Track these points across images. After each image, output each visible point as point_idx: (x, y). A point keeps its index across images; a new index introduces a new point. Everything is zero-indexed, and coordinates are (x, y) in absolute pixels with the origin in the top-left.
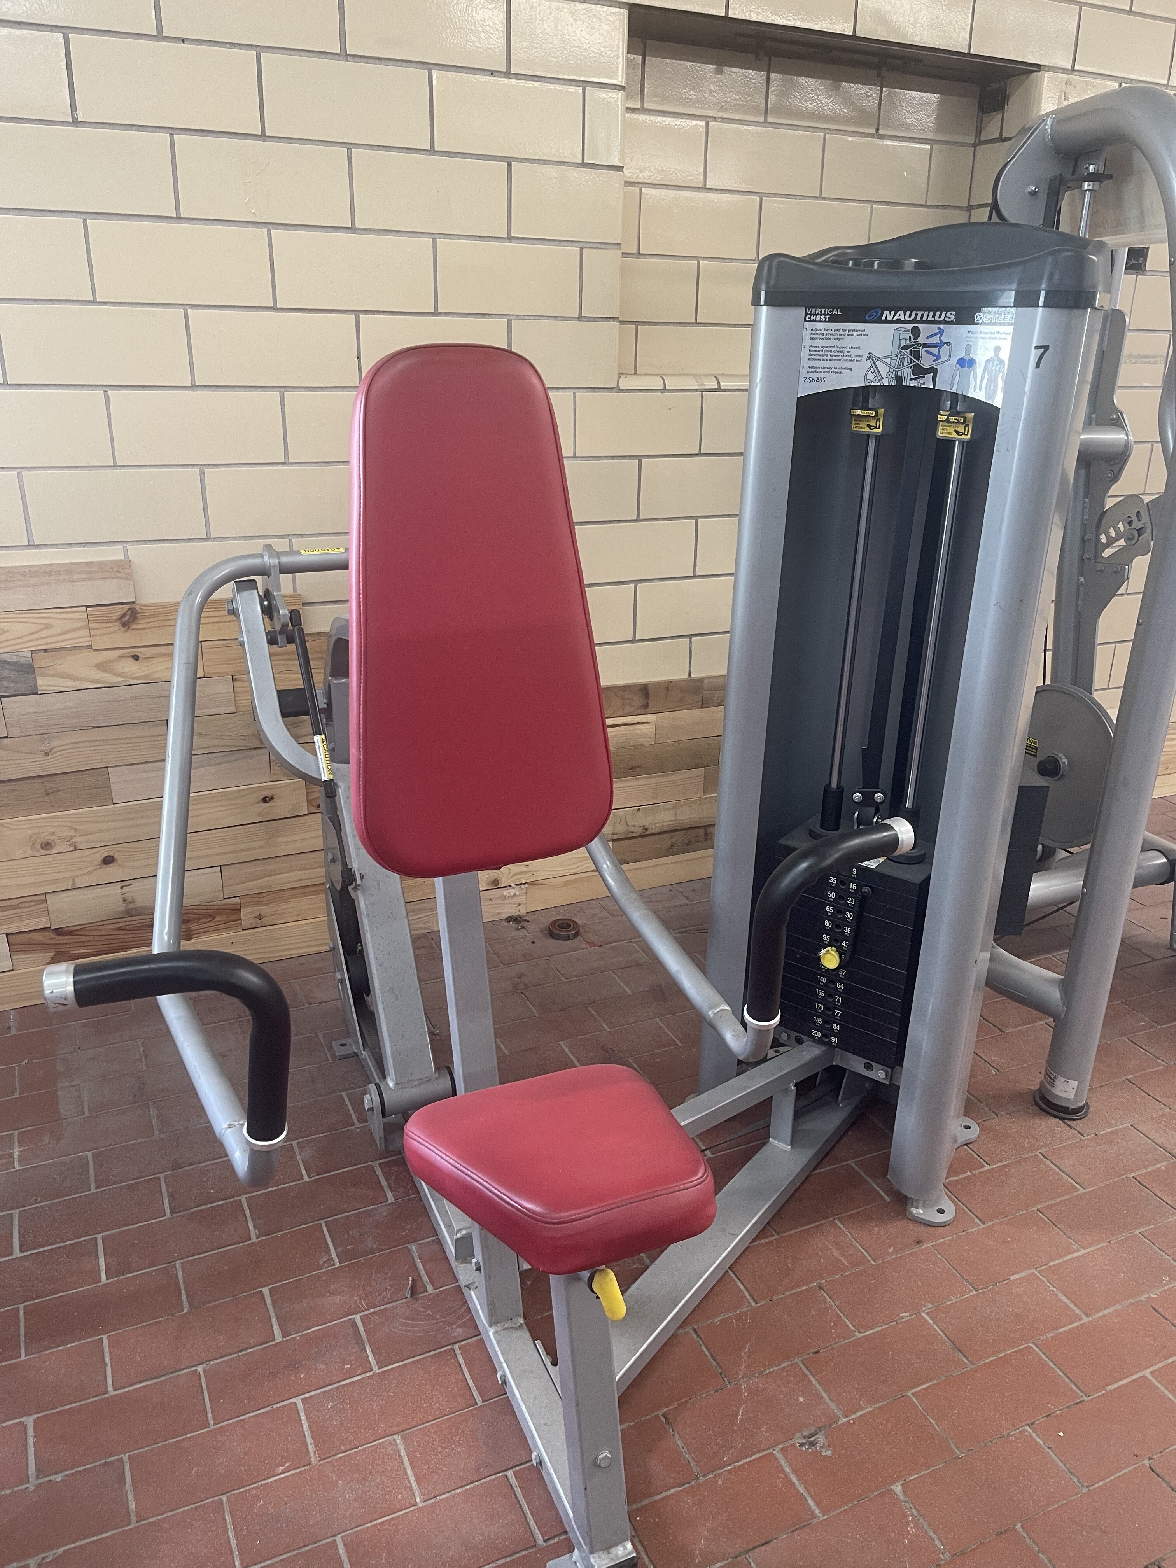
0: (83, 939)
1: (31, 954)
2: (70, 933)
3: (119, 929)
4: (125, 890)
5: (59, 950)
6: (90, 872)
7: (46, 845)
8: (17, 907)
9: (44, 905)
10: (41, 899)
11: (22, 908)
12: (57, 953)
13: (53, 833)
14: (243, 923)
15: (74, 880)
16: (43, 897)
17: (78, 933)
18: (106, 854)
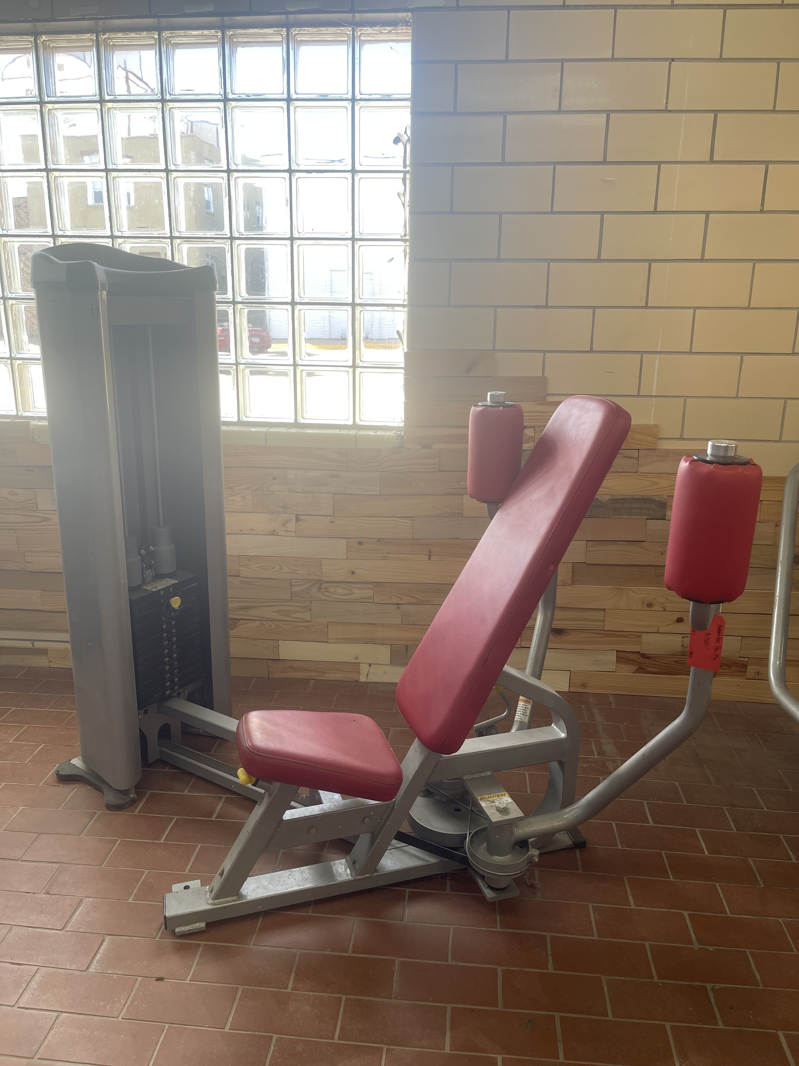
0: (655, 663)
1: (626, 665)
2: (649, 658)
3: (676, 662)
4: (684, 639)
5: (641, 666)
6: (669, 625)
7: (649, 605)
8: (625, 636)
9: (640, 639)
10: (638, 635)
11: (628, 638)
12: (640, 668)
13: (655, 599)
14: (747, 675)
15: (659, 627)
16: (640, 634)
17: (653, 659)
18: (679, 616)
